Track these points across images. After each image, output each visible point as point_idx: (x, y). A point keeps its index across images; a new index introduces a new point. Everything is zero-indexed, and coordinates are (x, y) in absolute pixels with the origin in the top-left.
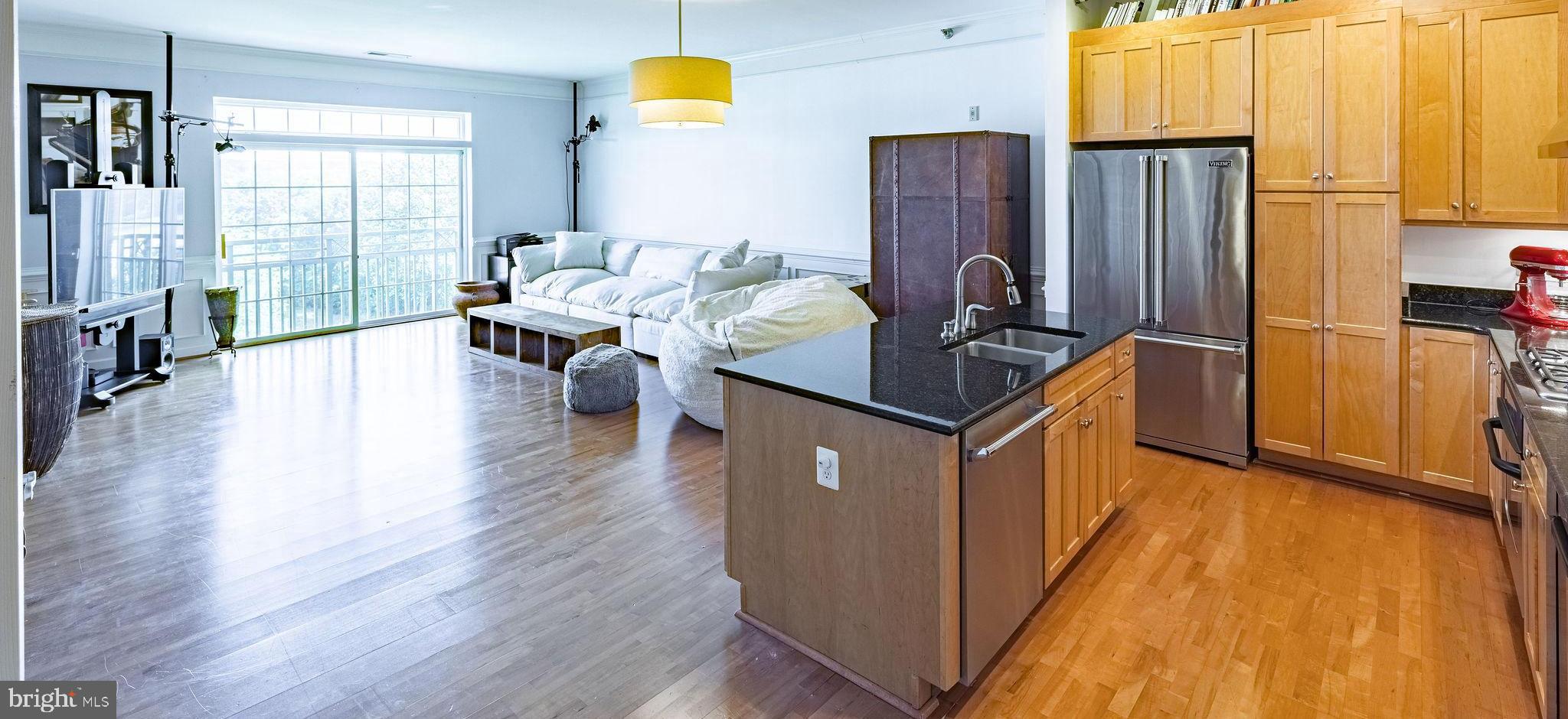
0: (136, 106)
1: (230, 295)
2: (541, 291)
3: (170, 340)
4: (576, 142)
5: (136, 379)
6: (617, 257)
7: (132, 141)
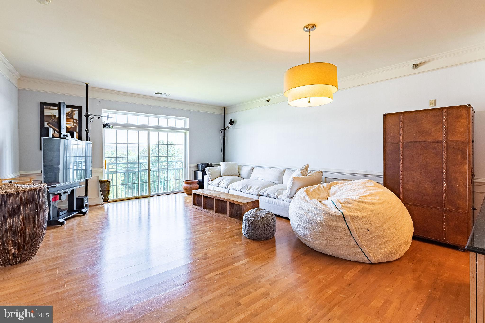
0: (76, 111)
1: (108, 182)
2: (217, 184)
3: (87, 199)
4: (224, 130)
5: (75, 214)
6: (244, 172)
7: (75, 124)
